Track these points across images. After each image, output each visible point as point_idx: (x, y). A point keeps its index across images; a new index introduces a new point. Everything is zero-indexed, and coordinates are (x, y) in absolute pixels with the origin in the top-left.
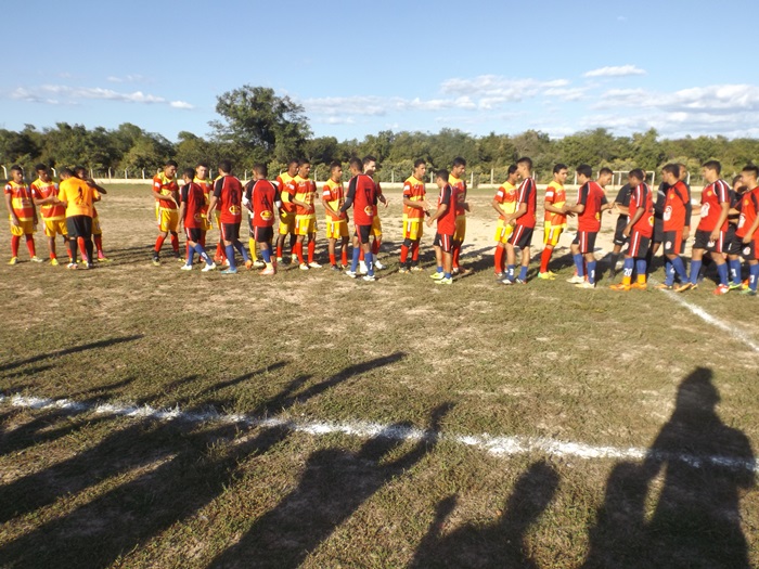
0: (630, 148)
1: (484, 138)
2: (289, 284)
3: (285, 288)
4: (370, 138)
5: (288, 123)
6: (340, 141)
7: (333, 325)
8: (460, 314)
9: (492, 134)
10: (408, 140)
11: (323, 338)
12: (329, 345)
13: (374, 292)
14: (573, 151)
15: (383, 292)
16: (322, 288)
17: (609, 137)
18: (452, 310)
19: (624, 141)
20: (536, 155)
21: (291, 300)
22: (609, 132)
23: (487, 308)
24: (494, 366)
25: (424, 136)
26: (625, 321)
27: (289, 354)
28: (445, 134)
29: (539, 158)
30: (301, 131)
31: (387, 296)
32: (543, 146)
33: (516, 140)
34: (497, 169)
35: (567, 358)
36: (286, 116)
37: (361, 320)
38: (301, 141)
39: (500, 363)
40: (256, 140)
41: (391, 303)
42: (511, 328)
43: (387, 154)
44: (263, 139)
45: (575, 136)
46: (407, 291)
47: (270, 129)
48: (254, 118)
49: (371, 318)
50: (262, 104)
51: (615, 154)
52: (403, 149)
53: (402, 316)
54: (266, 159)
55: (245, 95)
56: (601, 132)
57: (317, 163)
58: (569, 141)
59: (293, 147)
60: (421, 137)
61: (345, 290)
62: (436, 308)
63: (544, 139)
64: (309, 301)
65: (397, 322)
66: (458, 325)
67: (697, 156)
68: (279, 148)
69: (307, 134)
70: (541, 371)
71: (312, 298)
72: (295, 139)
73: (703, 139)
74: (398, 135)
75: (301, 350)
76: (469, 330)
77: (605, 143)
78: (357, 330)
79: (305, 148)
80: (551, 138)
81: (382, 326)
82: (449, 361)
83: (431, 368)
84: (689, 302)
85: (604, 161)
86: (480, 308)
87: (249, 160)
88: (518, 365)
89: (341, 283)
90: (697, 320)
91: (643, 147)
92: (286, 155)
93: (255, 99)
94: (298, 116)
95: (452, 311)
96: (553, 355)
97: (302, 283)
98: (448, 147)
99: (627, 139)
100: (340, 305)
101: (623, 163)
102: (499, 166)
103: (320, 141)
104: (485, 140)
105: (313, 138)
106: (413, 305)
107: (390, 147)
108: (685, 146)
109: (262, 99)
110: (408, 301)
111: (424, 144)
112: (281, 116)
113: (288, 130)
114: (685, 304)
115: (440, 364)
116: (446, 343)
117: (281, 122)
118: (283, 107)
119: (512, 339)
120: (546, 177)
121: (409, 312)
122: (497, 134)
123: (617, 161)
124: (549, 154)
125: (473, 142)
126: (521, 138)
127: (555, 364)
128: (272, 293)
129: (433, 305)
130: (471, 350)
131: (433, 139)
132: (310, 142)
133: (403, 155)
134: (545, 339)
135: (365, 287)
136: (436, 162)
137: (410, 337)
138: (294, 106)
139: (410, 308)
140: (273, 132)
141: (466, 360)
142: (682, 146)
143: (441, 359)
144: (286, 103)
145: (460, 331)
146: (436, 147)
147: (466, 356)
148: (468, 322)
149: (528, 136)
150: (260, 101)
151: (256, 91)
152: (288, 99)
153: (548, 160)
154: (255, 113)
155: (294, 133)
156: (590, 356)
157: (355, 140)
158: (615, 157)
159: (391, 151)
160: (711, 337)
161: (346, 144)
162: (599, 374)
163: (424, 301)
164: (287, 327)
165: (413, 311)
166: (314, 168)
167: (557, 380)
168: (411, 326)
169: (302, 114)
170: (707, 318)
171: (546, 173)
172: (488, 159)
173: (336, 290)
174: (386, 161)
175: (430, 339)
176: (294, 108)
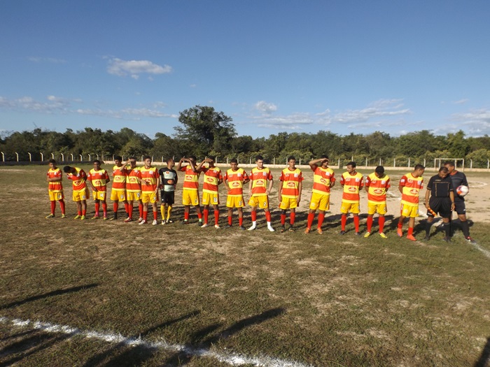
0: (446, 143)
1: (346, 136)
2: (219, 238)
3: (216, 241)
4: (273, 136)
5: (222, 127)
6: (254, 138)
7: (248, 272)
8: (335, 266)
9: (352, 134)
10: (297, 138)
11: (240, 282)
12: (245, 288)
13: (275, 246)
14: (407, 145)
15: (281, 246)
16: (240, 242)
17: (431, 136)
18: (329, 262)
19: (441, 139)
20: (382, 147)
21: (220, 250)
22: (431, 133)
23: (355, 262)
24: (362, 310)
25: (307, 135)
26: (456, 275)
27: (217, 294)
28: (321, 134)
29: (383, 149)
30: (230, 133)
31: (284, 249)
32: (386, 142)
33: (367, 138)
34: (356, 156)
35: (415, 306)
36: (221, 123)
37: (267, 268)
38: (230, 139)
39: (366, 308)
40: (203, 138)
41: (287, 255)
42: (372, 279)
43: (284, 147)
44: (206, 138)
45: (407, 136)
46: (298, 245)
47: (211, 132)
48: (201, 125)
49: (274, 267)
50: (207, 116)
51: (435, 147)
52: (294, 143)
53: (294, 266)
54: (208, 149)
55: (196, 111)
56: (425, 133)
57: (239, 152)
58: (403, 138)
59: (224, 142)
60: (305, 136)
61: (256, 244)
62: (319, 260)
63: (387, 137)
64: (232, 251)
65: (291, 271)
66: (335, 275)
68: (216, 143)
69: (234, 134)
70: (396, 316)
71: (234, 250)
72: (226, 137)
74: (290, 135)
75: (225, 292)
76: (342, 279)
77: (428, 140)
78: (263, 276)
79: (232, 143)
80: (391, 136)
81: (281, 273)
82: (329, 305)
83: (316, 311)
85: (428, 151)
86: (349, 261)
87: (197, 150)
88: (380, 310)
89: (253, 238)
91: (455, 143)
92: (220, 147)
93: (202, 113)
94: (228, 123)
95: (330, 264)
96: (405, 303)
97: (228, 238)
98: (323, 143)
99: (444, 137)
100: (252, 255)
101: (441, 153)
102: (357, 154)
103: (241, 138)
104: (347, 138)
105: (237, 137)
106: (302, 257)
107: (285, 142)
108: (485, 142)
109: (207, 113)
110: (298, 254)
111: (307, 140)
112: (218, 124)
113: (222, 132)
115: (323, 307)
116: (326, 290)
117: (218, 127)
118: (219, 118)
119: (373, 288)
120: (389, 162)
121: (300, 263)
122: (355, 134)
123: (438, 152)
124: (390, 147)
125: (339, 139)
126: (371, 136)
127: (407, 311)
128: (208, 245)
129: (316, 257)
130: (345, 296)
131: (313, 137)
132: (235, 139)
133: (294, 148)
134: (397, 289)
135: (269, 242)
136: (315, 152)
137: (301, 283)
138: (226, 118)
139: (300, 259)
140: (212, 134)
141: (342, 305)
142: (482, 142)
143: (323, 303)
144: (221, 116)
145: (336, 279)
146: (315, 142)
147: (341, 301)
148: (341, 272)
149: (376, 135)
150: (205, 114)
151: (203, 109)
152: (222, 113)
153: (390, 151)
154: (202, 122)
155: (226, 134)
156: (433, 306)
157: (263, 138)
158: (436, 149)
159: (286, 145)
161: (257, 140)
162: (441, 320)
163: (310, 254)
164: (217, 273)
165: (303, 262)
166: (237, 156)
167: (410, 326)
168: (301, 274)
169: (231, 122)
171: (389, 159)
172: (349, 150)
173: (250, 243)
174: (283, 151)
175: (315, 286)
176: (226, 119)
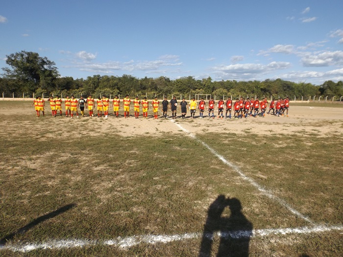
0: (202, 85)
1: (142, 79)
2: (34, 157)
3: (31, 160)
4: (89, 78)
5: (46, 70)
6: (75, 79)
7: (53, 180)
8: (120, 168)
9: (146, 77)
10: (108, 79)
11: (45, 188)
12: (47, 193)
13: (80, 159)
14: (180, 85)
15: (84, 158)
16: (51, 159)
17: (194, 80)
18: (117, 165)
19: (199, 82)
20: (165, 87)
21: (32, 166)
22: (193, 78)
23: (134, 163)
24: (131, 196)
25: (115, 77)
26: (192, 165)
27: (22, 201)
28: (125, 77)
29: (166, 88)
30: (54, 74)
31: (86, 160)
32: (168, 84)
33: (156, 80)
34: (148, 93)
35: (165, 187)
36: (46, 67)
37: (68, 175)
38: (54, 79)
39: (134, 194)
40: (30, 78)
41: (87, 164)
42: (143, 173)
43: (98, 86)
44: (33, 77)
45: (180, 79)
46: (96, 157)
47: (37, 73)
48: (28, 67)
49: (76, 174)
50: (32, 60)
51: (196, 87)
52: (105, 83)
53: (91, 172)
54: (35, 87)
55: (22, 55)
56: (190, 78)
57: (63, 90)
58: (178, 81)
59: (49, 82)
60: (113, 78)
61: (64, 158)
62: (109, 166)
63: (168, 80)
64: (43, 166)
65: (88, 175)
66: (118, 174)
67: (226, 88)
68: (42, 82)
69: (57, 75)
70: (152, 196)
71: (45, 165)
72: (51, 78)
73: (228, 81)
74: (103, 77)
75: (30, 197)
76: (123, 176)
77: (192, 82)
78: (64, 182)
79: (56, 82)
80: (170, 79)
81: (79, 178)
82: (110, 195)
83: (99, 201)
84: (219, 154)
85: (192, 90)
86: (130, 164)
87: (25, 88)
88: (142, 194)
89: (63, 154)
90: (221, 162)
91: (206, 84)
92: (45, 85)
93: (28, 58)
94: (52, 67)
95: (117, 167)
96: (159, 187)
97: (42, 156)
98: (126, 83)
99: (201, 81)
100: (60, 167)
101: (199, 91)
102: (149, 92)
103: (64, 78)
104: (143, 80)
105: (61, 77)
106: (98, 165)
107: (99, 82)
108: (222, 84)
109: (32, 58)
110: (96, 163)
111: (115, 81)
112: (43, 67)
113: (47, 73)
114: (217, 155)
115: (104, 197)
116: (110, 186)
117: (43, 69)
118: (44, 62)
119: (141, 180)
120: (169, 97)
121: (96, 169)
122: (148, 78)
123: (197, 90)
124: (170, 87)
125: (138, 81)
126: (158, 79)
127: (159, 191)
128: (23, 163)
129: (108, 163)
130: (122, 188)
131: (119, 79)
132: (58, 79)
133: (105, 86)
134: (157, 178)
135: (75, 156)
136: (121, 89)
137: (92, 183)
138: (50, 62)
139: (96, 166)
140: (38, 74)
141: (119, 194)
142: (221, 84)
143: (106, 195)
144: (45, 60)
145: (119, 177)
146: (121, 83)
147: (118, 191)
148: (123, 172)
149: (161, 79)
150: (31, 59)
151: (28, 54)
152: (46, 58)
153: (170, 89)
154: (28, 65)
155: (50, 75)
156: (176, 185)
157: (82, 79)
158: (196, 88)
159: (100, 84)
160: (225, 170)
161: (77, 80)
162: (178, 194)
163: (103, 162)
164: (25, 184)
165: (98, 168)
166: (60, 92)
167: (159, 200)
168: (94, 177)
169: (54, 66)
170: (224, 161)
171: (169, 95)
172: (144, 88)
173: (60, 159)
174: (98, 89)
175: (103, 184)
176: (50, 63)
